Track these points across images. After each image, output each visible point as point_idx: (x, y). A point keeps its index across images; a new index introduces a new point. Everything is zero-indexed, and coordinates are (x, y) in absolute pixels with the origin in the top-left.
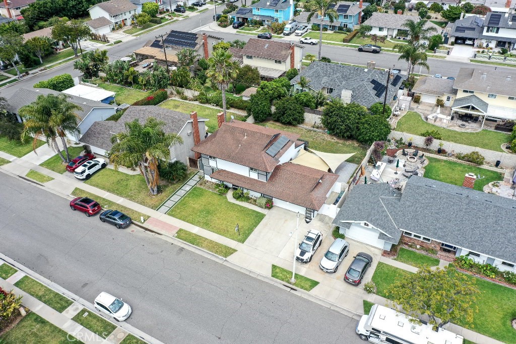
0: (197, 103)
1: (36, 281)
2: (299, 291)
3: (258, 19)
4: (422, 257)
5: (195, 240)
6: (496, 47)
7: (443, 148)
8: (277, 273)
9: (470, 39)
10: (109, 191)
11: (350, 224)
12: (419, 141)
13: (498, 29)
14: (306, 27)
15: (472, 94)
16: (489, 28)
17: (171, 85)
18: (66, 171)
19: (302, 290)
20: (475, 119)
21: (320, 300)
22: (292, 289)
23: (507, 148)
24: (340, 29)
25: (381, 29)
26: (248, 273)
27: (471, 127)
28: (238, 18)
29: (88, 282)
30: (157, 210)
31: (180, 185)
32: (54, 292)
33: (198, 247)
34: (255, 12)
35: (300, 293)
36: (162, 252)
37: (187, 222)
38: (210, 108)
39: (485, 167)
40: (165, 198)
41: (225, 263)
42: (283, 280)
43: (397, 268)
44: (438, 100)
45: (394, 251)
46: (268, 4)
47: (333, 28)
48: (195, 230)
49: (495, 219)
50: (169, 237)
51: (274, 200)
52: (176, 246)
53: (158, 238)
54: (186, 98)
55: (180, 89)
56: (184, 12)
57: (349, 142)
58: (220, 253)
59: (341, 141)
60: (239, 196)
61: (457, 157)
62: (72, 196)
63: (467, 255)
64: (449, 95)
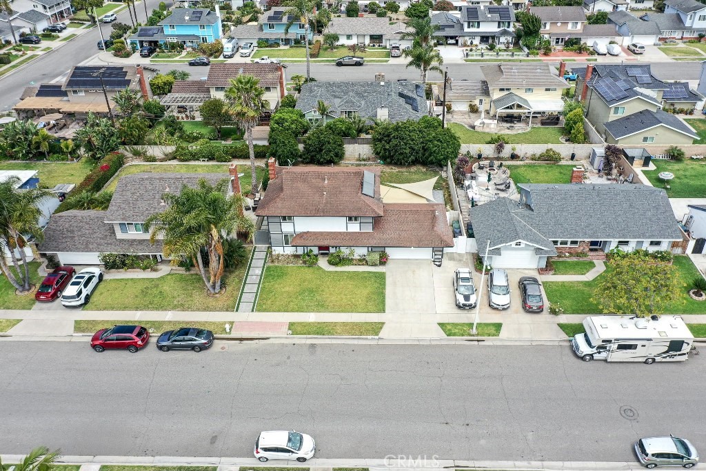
0: (175, 162)
1: (128, 466)
2: (488, 340)
3: (175, 41)
4: (577, 264)
5: (321, 329)
6: (480, 43)
7: (517, 152)
8: (450, 330)
9: (452, 38)
10: (137, 309)
11: (499, 249)
12: (488, 150)
13: (479, 23)
14: (252, 44)
15: (509, 92)
16: (469, 23)
17: (124, 143)
18: (34, 303)
19: (491, 337)
20: (518, 118)
21: (516, 341)
22: (478, 341)
23: (566, 141)
24: (297, 42)
25: (349, 37)
26: (416, 343)
27: (519, 128)
28: (141, 42)
29: (214, 435)
30: (237, 311)
31: (242, 272)
33: (332, 336)
34: (168, 31)
35: (490, 341)
36: (289, 358)
37: (292, 311)
38: (202, 166)
39: (563, 162)
40: (235, 293)
41: (381, 342)
42: (463, 335)
43: (563, 282)
44: (470, 105)
45: (550, 266)
46: (187, 18)
47: (287, 41)
48: (312, 317)
49: (628, 203)
50: (284, 337)
51: (387, 250)
52: (301, 345)
54: (153, 159)
55: (139, 148)
56: (37, 42)
57: (413, 169)
58: (367, 332)
59: (404, 170)
60: (338, 261)
61: (532, 159)
62: (81, 334)
63: (617, 247)
64: (481, 98)
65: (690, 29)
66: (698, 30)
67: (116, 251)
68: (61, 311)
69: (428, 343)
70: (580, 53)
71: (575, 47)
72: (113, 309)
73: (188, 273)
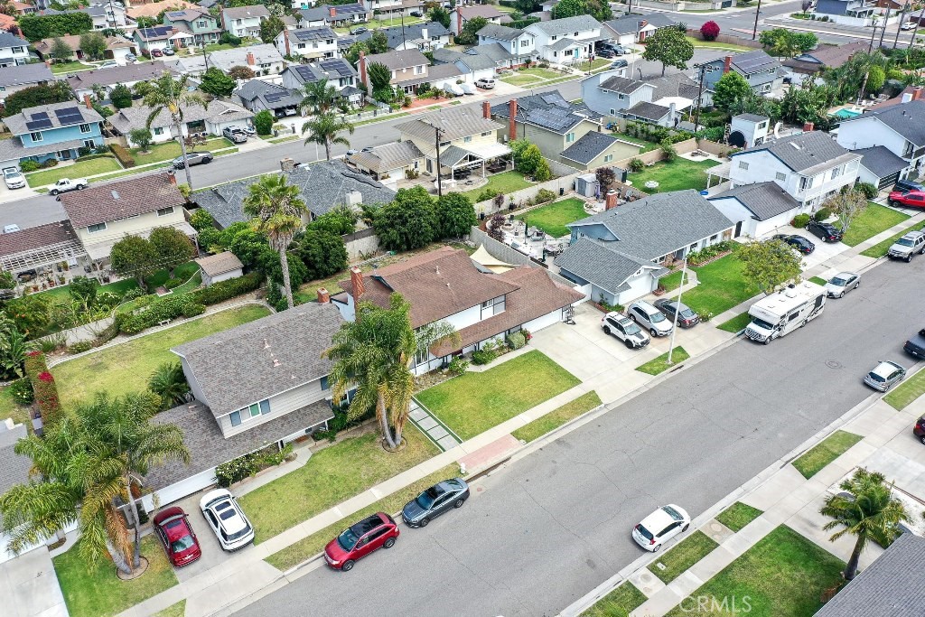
2: (685, 364)
4: (673, 276)
5: (549, 423)
8: (650, 370)
11: (627, 283)
15: (449, 145)
18: (172, 575)
19: (686, 360)
21: (704, 354)
22: (680, 368)
23: (533, 180)
24: (83, 152)
25: (158, 131)
26: (639, 393)
27: (476, 181)
29: (585, 559)
30: (444, 450)
32: (593, 607)
33: (566, 424)
35: (687, 364)
37: (500, 422)
40: (418, 436)
41: (611, 408)
42: (665, 369)
44: (407, 171)
45: (660, 286)
47: (67, 154)
50: (522, 450)
51: (524, 327)
52: (548, 446)
53: (513, 465)
54: (85, 347)
55: (51, 338)
58: (590, 405)
61: (530, 205)
62: (295, 568)
63: (691, 251)
64: (414, 160)
65: (516, 57)
66: (522, 56)
67: (239, 453)
68: (227, 562)
69: (647, 390)
70: (437, 98)
71: (428, 93)
72: (295, 522)
73: (334, 443)
